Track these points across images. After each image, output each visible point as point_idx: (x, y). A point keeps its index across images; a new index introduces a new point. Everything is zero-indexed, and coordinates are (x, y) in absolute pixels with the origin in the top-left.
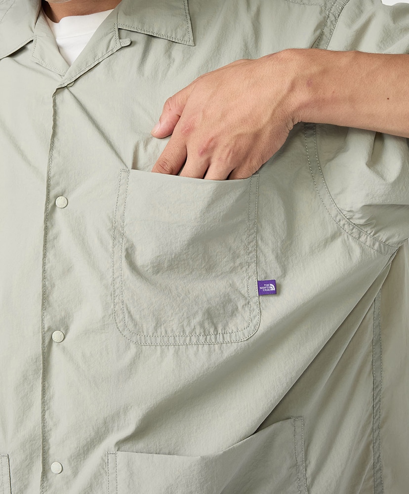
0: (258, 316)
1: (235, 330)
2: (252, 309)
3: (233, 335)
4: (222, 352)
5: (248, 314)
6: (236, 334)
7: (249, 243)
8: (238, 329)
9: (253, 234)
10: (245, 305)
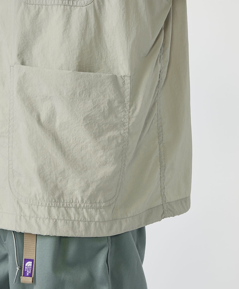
4: (71, 11)
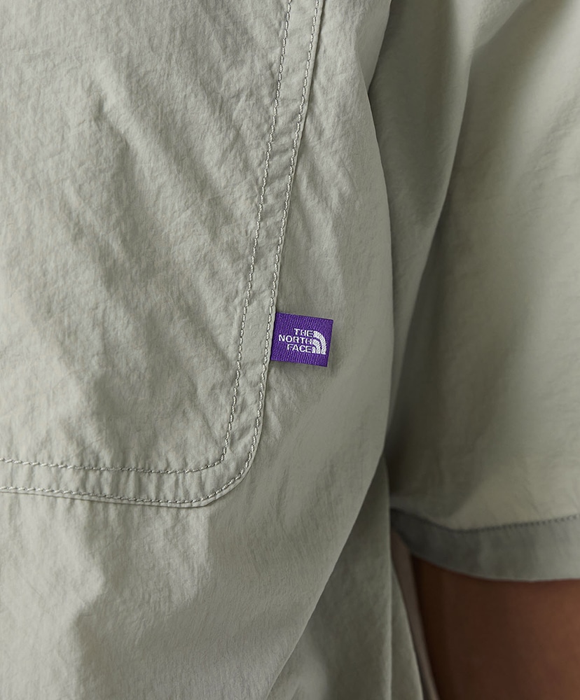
0: (253, 431)
1: (175, 465)
2: (240, 400)
3: (169, 481)
5: (225, 416)
6: (177, 481)
7: (270, 181)
8: (186, 464)
9: (286, 151)
10: (222, 385)
